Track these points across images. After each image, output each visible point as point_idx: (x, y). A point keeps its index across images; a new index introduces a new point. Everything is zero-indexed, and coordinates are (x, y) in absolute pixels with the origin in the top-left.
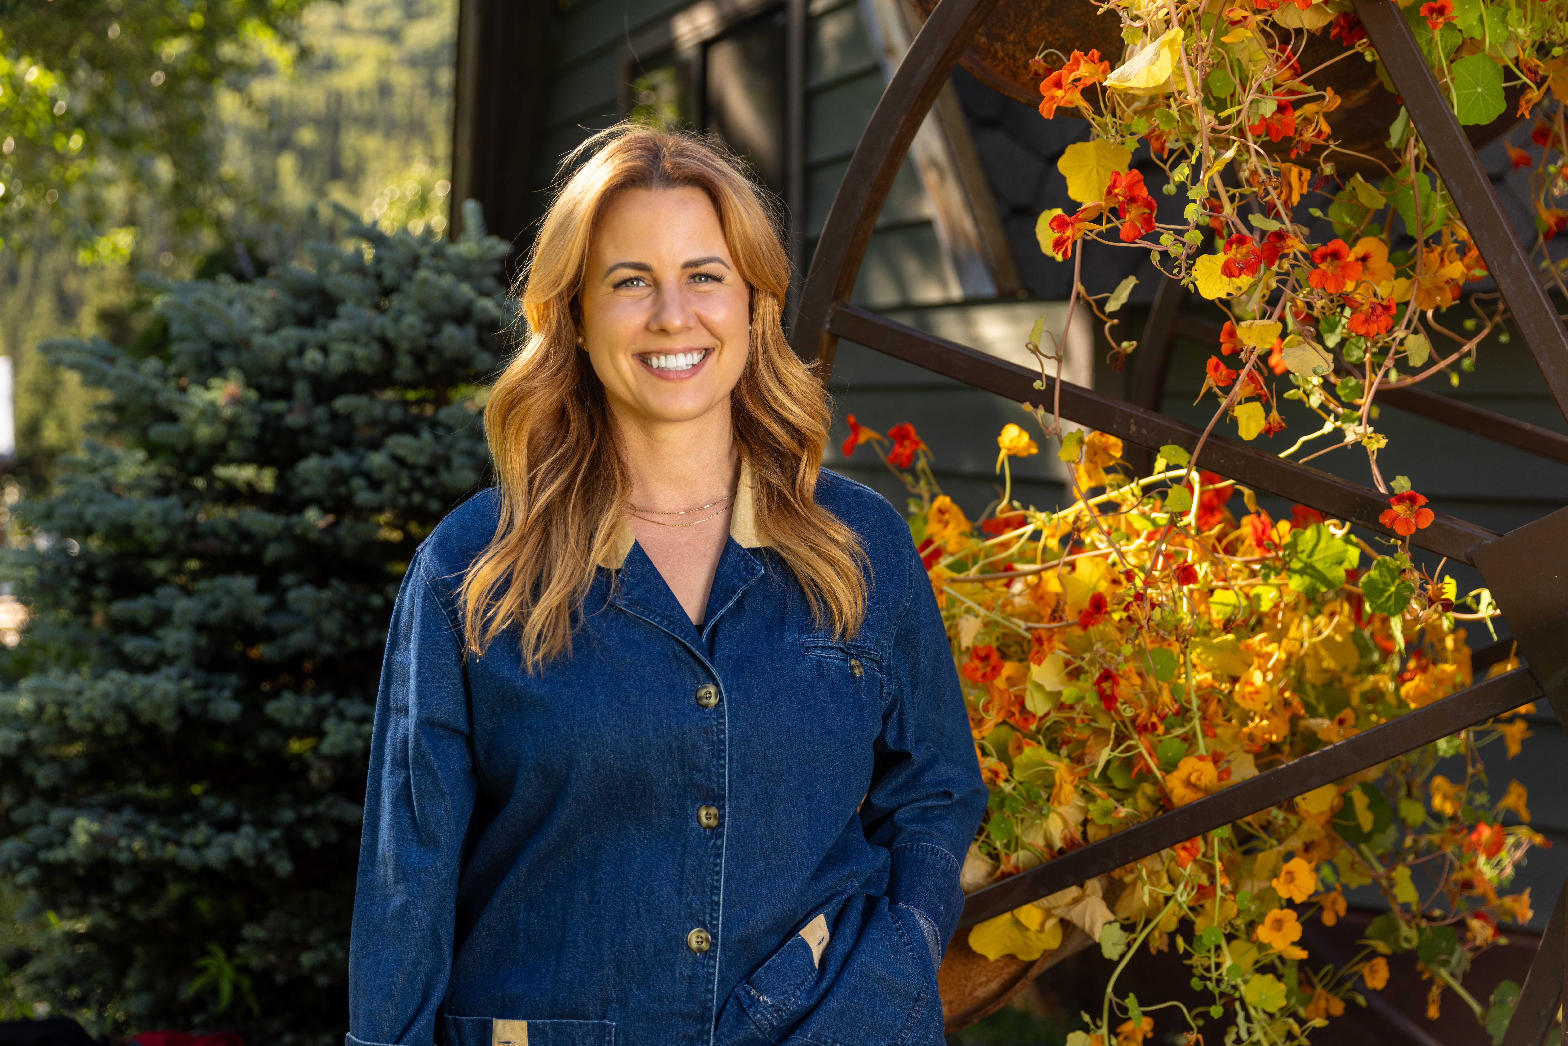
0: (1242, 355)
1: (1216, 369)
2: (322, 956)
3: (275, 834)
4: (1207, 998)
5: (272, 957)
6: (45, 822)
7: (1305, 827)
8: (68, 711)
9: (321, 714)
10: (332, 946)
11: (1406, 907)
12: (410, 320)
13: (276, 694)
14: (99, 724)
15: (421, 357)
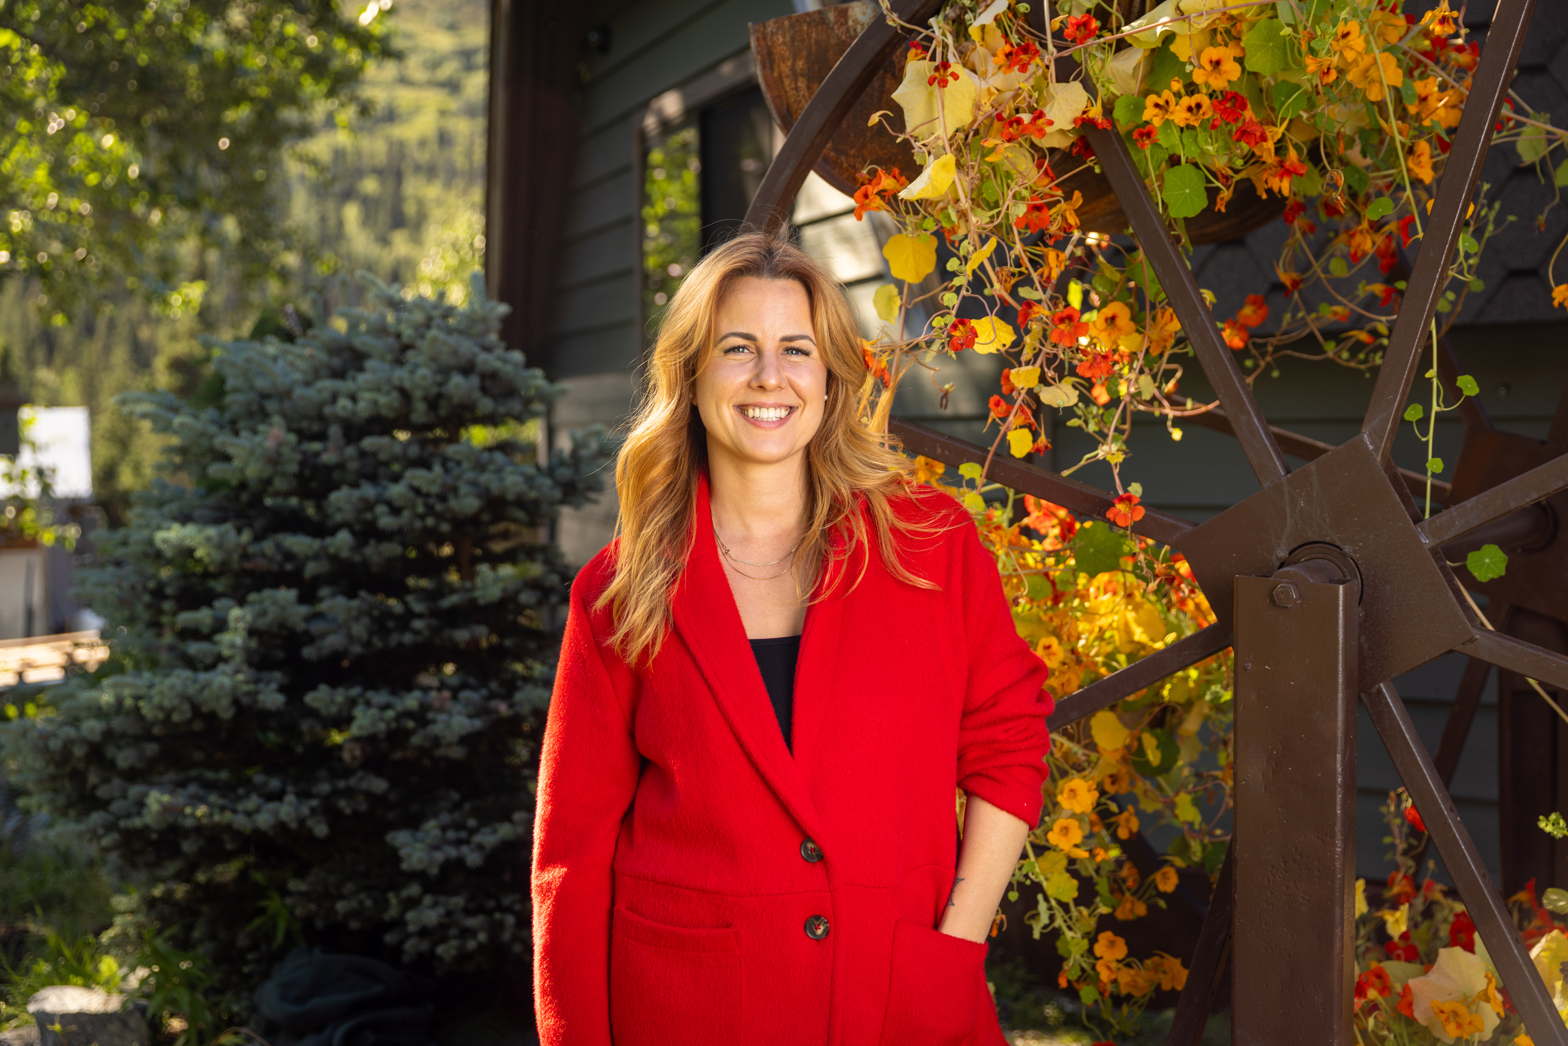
0: (1014, 394)
1: (997, 404)
2: (354, 904)
3: (314, 803)
5: (313, 907)
6: (124, 796)
8: (142, 703)
9: (352, 703)
10: (362, 896)
11: (1190, 824)
12: (423, 372)
13: (313, 687)
14: (169, 713)
15: (433, 402)
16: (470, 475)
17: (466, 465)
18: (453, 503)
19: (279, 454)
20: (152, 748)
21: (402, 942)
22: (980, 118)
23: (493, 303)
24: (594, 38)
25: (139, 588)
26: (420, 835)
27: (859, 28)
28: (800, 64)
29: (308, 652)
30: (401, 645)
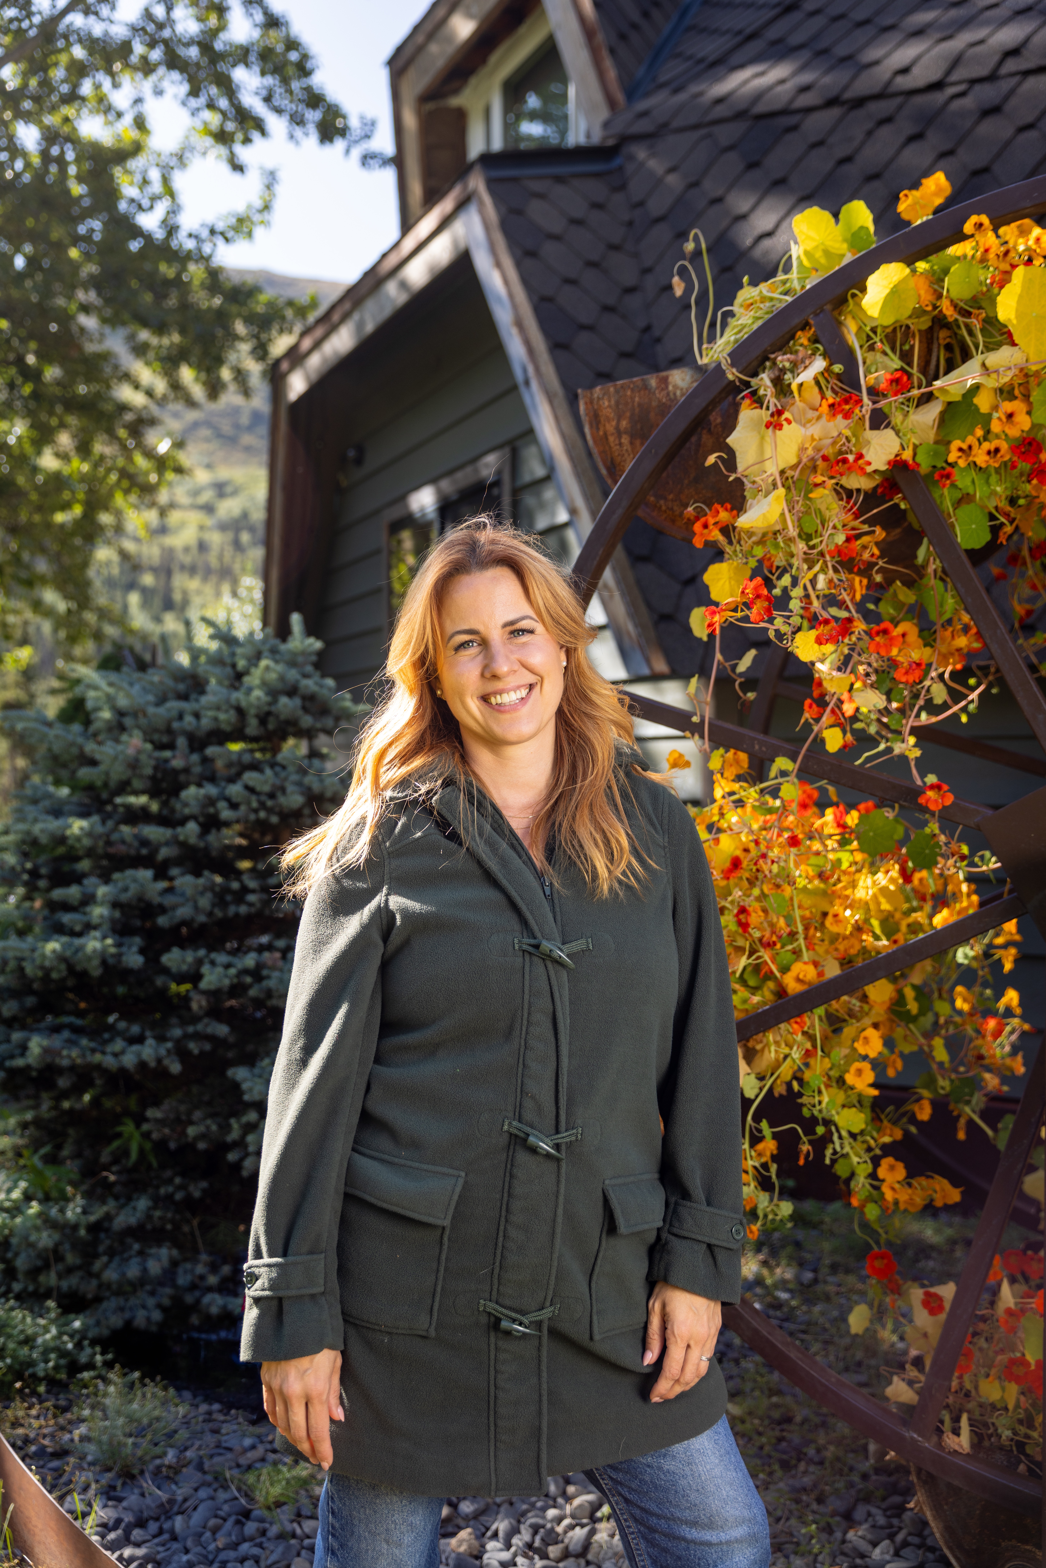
0: (827, 698)
1: (810, 706)
2: (202, 1129)
3: (169, 1045)
4: (813, 1121)
5: (167, 1131)
6: (8, 1040)
7: (873, 1012)
8: (24, 964)
9: (199, 962)
10: (209, 1122)
11: (941, 1064)
12: (258, 693)
13: (167, 949)
14: (47, 971)
15: (263, 718)
16: (294, 777)
17: (291, 769)
18: (282, 800)
19: (137, 760)
20: (30, 1001)
21: (242, 1159)
22: (805, 460)
23: (311, 640)
24: (351, 453)
25: (19, 868)
26: (256, 1071)
27: (678, 393)
28: (624, 424)
29: (162, 921)
30: (237, 915)
